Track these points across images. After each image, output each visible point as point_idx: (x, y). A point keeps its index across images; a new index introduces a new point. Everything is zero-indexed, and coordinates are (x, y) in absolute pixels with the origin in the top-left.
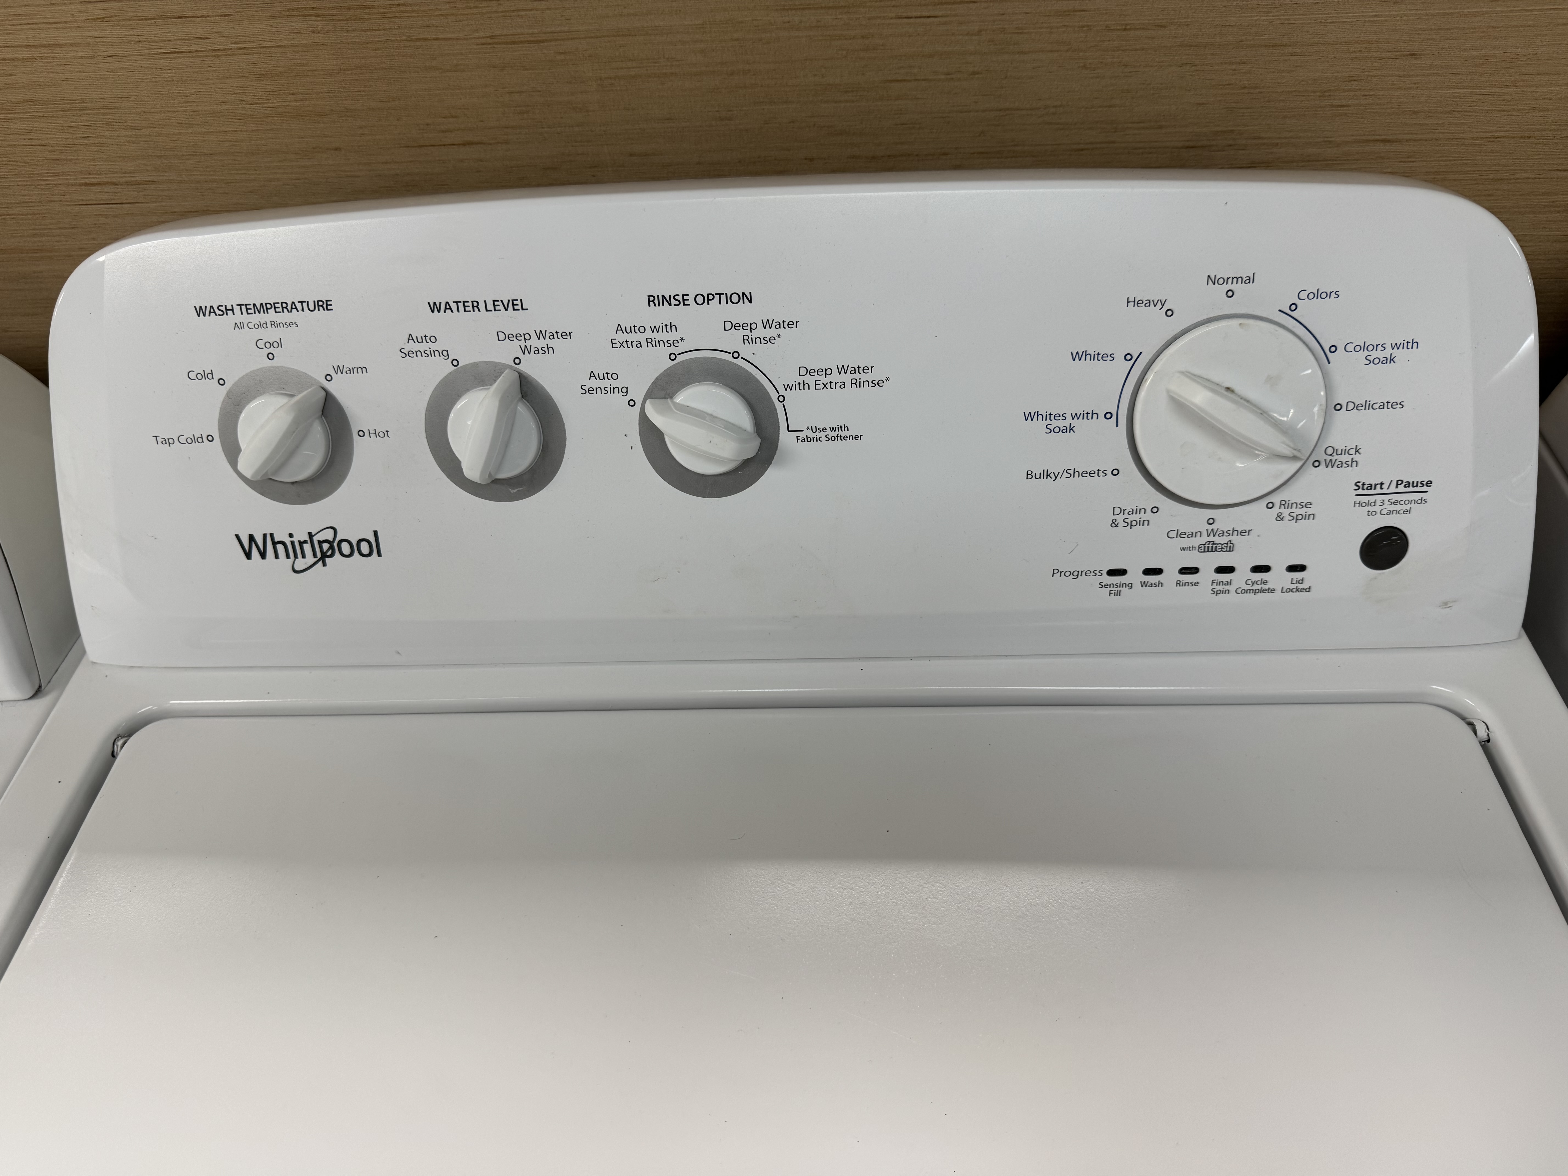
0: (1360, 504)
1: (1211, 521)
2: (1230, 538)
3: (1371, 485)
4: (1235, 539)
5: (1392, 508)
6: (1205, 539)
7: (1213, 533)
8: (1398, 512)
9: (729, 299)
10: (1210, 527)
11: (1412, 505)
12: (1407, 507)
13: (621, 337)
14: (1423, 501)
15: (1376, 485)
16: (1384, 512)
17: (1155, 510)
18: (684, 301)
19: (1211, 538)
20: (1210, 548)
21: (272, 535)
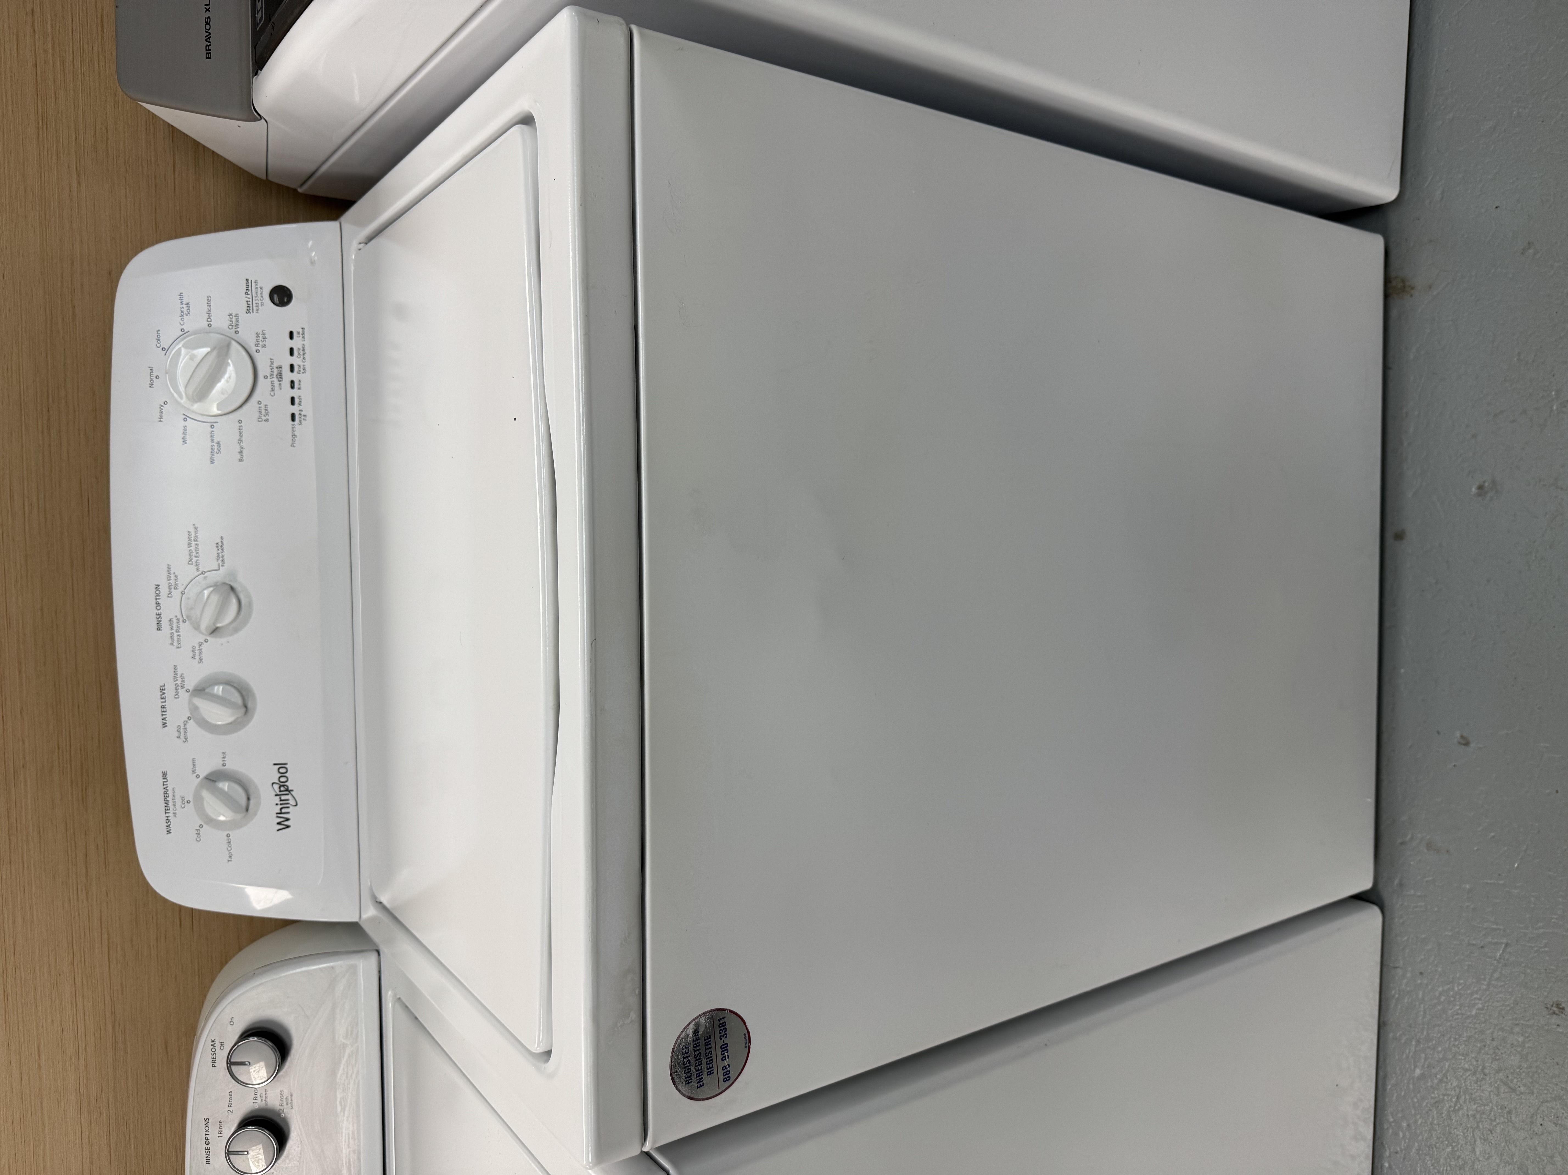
0: (257, 310)
1: (266, 377)
2: (275, 368)
3: (248, 306)
4: (275, 365)
5: (259, 295)
6: (275, 379)
7: (272, 376)
8: (262, 292)
9: (158, 595)
10: (269, 377)
11: (258, 286)
12: (259, 289)
13: (175, 644)
14: (256, 282)
15: (248, 304)
16: (261, 299)
17: (259, 403)
18: (159, 615)
19: (275, 376)
20: (280, 376)
21: (277, 814)
